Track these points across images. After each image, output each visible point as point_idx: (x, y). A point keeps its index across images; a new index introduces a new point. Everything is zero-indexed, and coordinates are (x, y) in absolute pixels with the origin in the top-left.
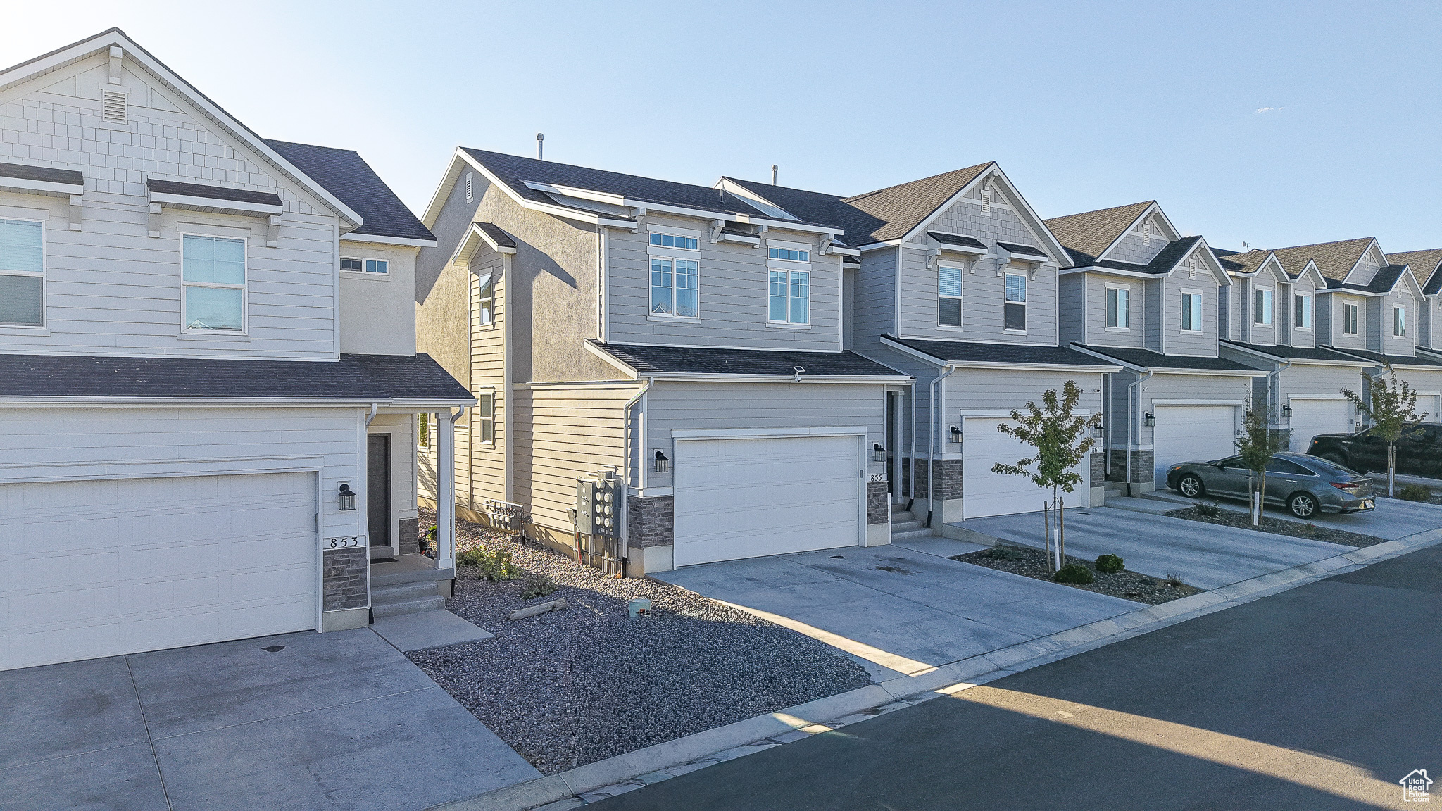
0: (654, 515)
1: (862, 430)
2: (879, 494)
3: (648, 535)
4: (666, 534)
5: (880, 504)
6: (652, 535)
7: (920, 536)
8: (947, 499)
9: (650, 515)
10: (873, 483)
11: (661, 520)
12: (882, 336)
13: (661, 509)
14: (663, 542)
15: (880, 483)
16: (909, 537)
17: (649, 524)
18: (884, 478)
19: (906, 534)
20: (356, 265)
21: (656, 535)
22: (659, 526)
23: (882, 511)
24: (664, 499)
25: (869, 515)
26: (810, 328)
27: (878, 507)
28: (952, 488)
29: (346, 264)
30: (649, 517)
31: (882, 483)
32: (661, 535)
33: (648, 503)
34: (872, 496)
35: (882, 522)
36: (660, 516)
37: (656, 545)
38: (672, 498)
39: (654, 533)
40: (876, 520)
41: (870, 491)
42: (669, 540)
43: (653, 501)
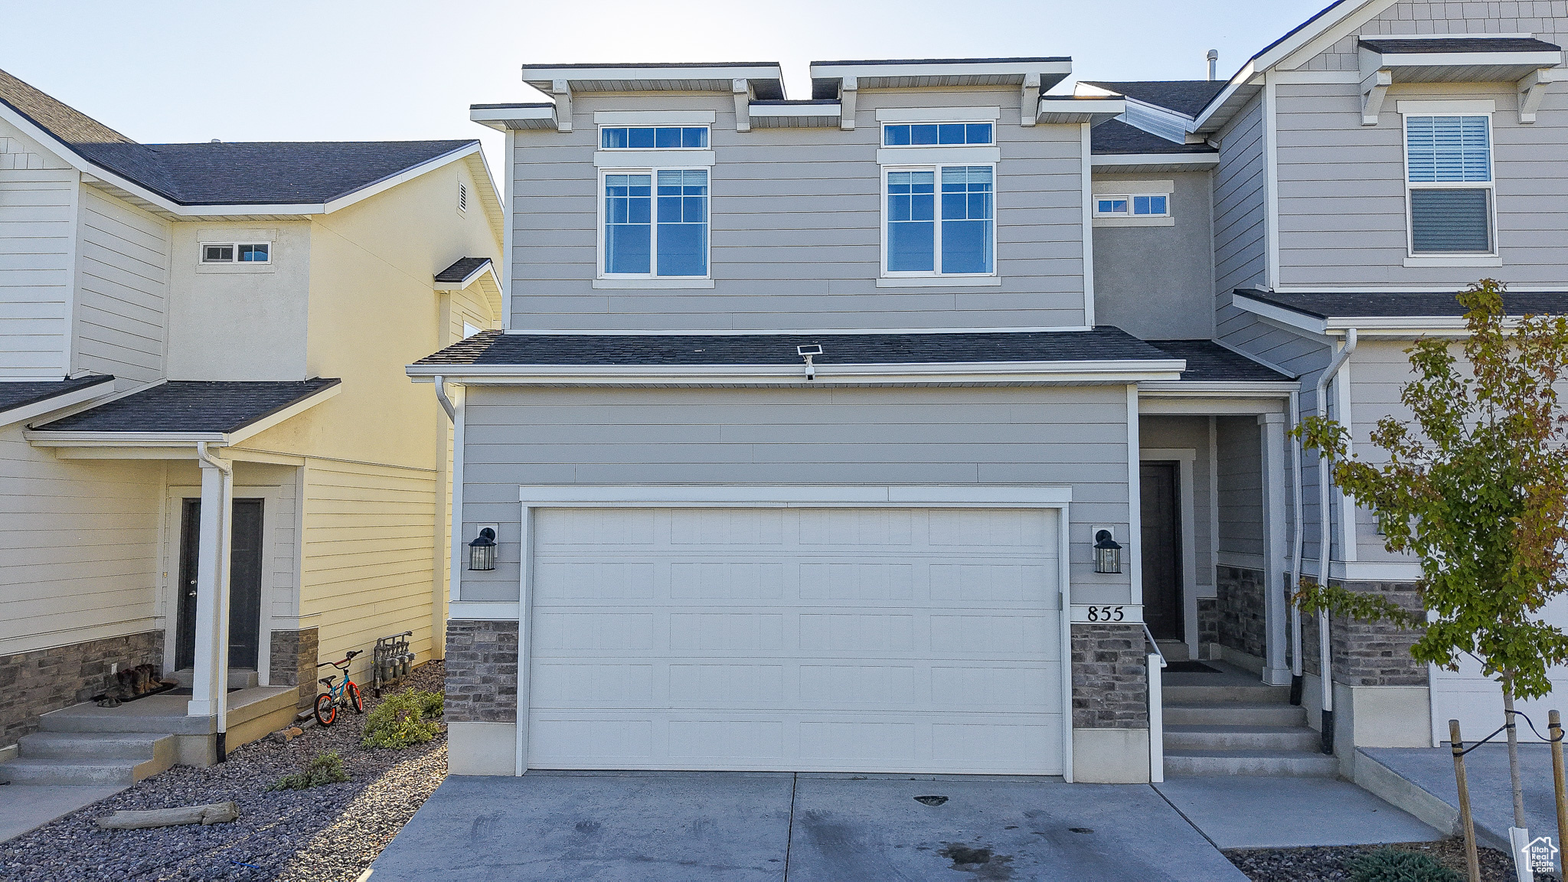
0: (473, 657)
1: (1062, 496)
2: (1115, 656)
3: (457, 698)
4: (503, 698)
5: (1117, 679)
6: (466, 698)
7: (1285, 774)
8: (1365, 682)
9: (465, 656)
10: (1095, 627)
11: (489, 670)
12: (1236, 292)
13: (487, 646)
14: (492, 716)
15: (1119, 628)
16: (1243, 771)
17: (462, 674)
18: (1134, 615)
19: (1233, 764)
20: (227, 254)
21: (478, 698)
22: (485, 680)
23: (1125, 697)
24: (498, 625)
25: (1078, 704)
26: (998, 281)
27: (1112, 687)
28: (1389, 654)
29: (214, 253)
30: (462, 661)
31: (1128, 627)
32: (488, 699)
33: (459, 632)
34: (1089, 659)
35: (1127, 725)
36: (486, 660)
37: (476, 719)
38: (514, 625)
39: (471, 694)
40: (1106, 719)
41: (1083, 645)
42: (505, 711)
43: (471, 629)
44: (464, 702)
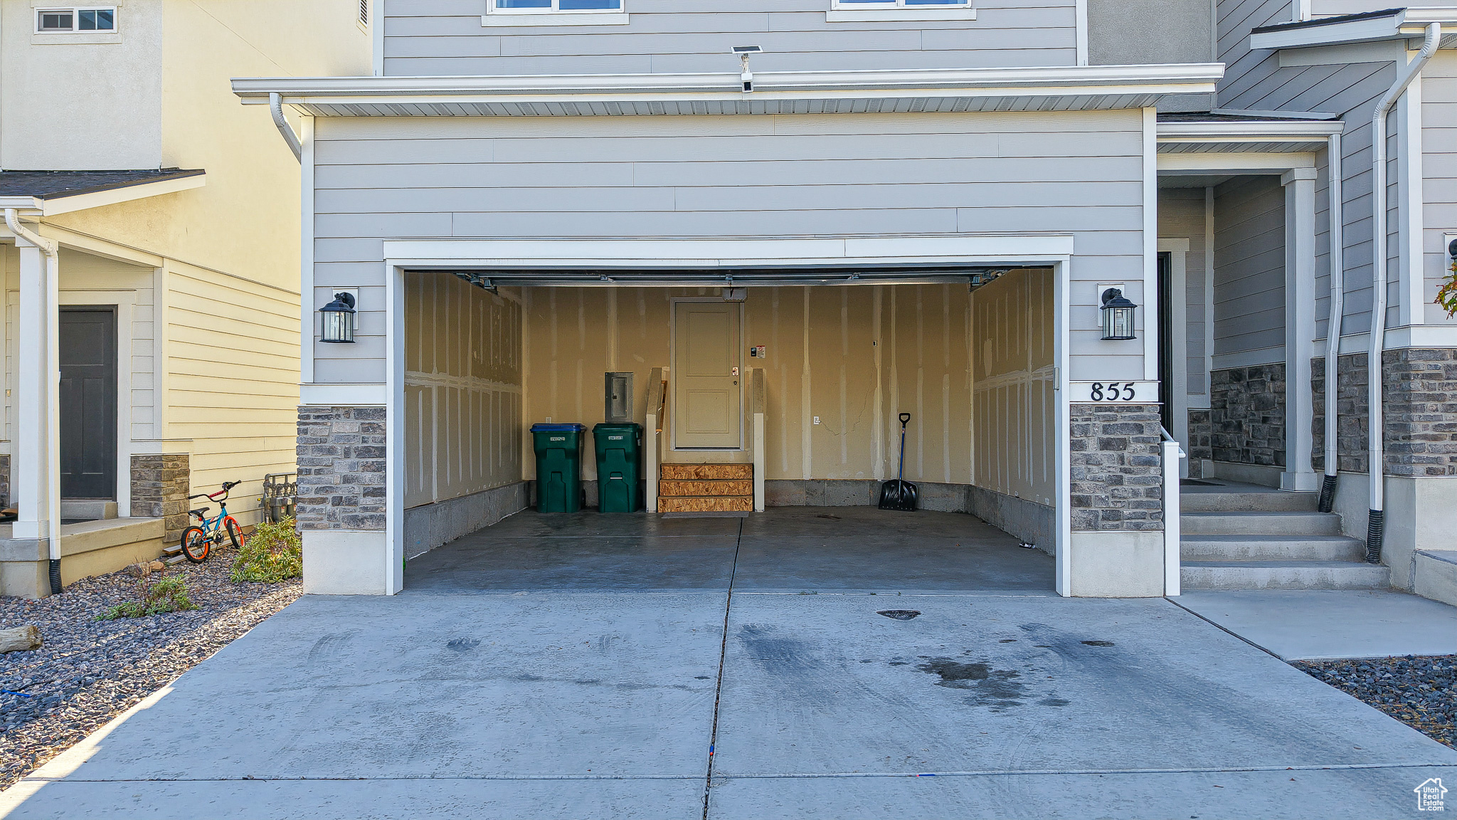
0: (331, 451)
1: (1056, 249)
2: (1123, 444)
3: (312, 501)
4: (369, 501)
5: (1126, 471)
6: (323, 501)
8: (1430, 472)
9: (320, 450)
10: (1099, 409)
11: (352, 467)
12: (1255, 31)
13: (348, 438)
14: (357, 522)
15: (1129, 409)
18: (1148, 393)
20: (66, 21)
21: (338, 501)
22: (346, 480)
23: (1135, 494)
24: (361, 412)
26: (973, 16)
27: (1119, 481)
30: (318, 456)
31: (1139, 408)
32: (352, 502)
33: (312, 420)
34: (1092, 447)
35: (1138, 527)
36: (347, 454)
37: (337, 526)
38: (381, 412)
39: (330, 496)
40: (1112, 519)
41: (1085, 431)
42: (372, 517)
43: (327, 417)
44: (320, 506)
